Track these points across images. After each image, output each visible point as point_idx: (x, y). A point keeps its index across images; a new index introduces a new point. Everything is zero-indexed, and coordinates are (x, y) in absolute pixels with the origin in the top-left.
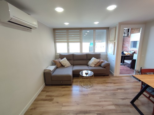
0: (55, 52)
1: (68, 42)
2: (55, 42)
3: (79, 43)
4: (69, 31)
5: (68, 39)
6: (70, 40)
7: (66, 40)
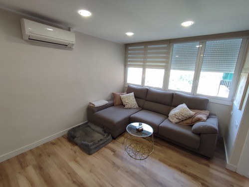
0: (125, 81)
1: (144, 67)
2: (126, 66)
3: (164, 70)
4: (149, 47)
5: (144, 62)
6: (148, 64)
7: (142, 64)
